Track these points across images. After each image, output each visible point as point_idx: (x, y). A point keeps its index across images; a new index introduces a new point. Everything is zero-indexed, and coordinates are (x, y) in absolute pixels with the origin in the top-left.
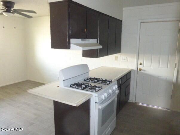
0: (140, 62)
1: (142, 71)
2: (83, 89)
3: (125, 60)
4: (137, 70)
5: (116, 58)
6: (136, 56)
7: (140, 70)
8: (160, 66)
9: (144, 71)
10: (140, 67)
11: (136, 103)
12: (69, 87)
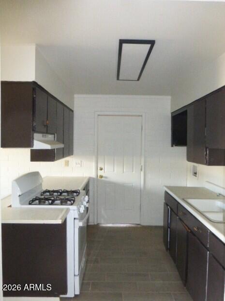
0: (100, 166)
1: (103, 179)
2: (52, 204)
3: (80, 166)
4: (96, 177)
5: (67, 163)
6: (94, 159)
7: (101, 177)
8: (124, 170)
9: (106, 177)
10: (100, 173)
11: (98, 224)
12: (27, 205)
